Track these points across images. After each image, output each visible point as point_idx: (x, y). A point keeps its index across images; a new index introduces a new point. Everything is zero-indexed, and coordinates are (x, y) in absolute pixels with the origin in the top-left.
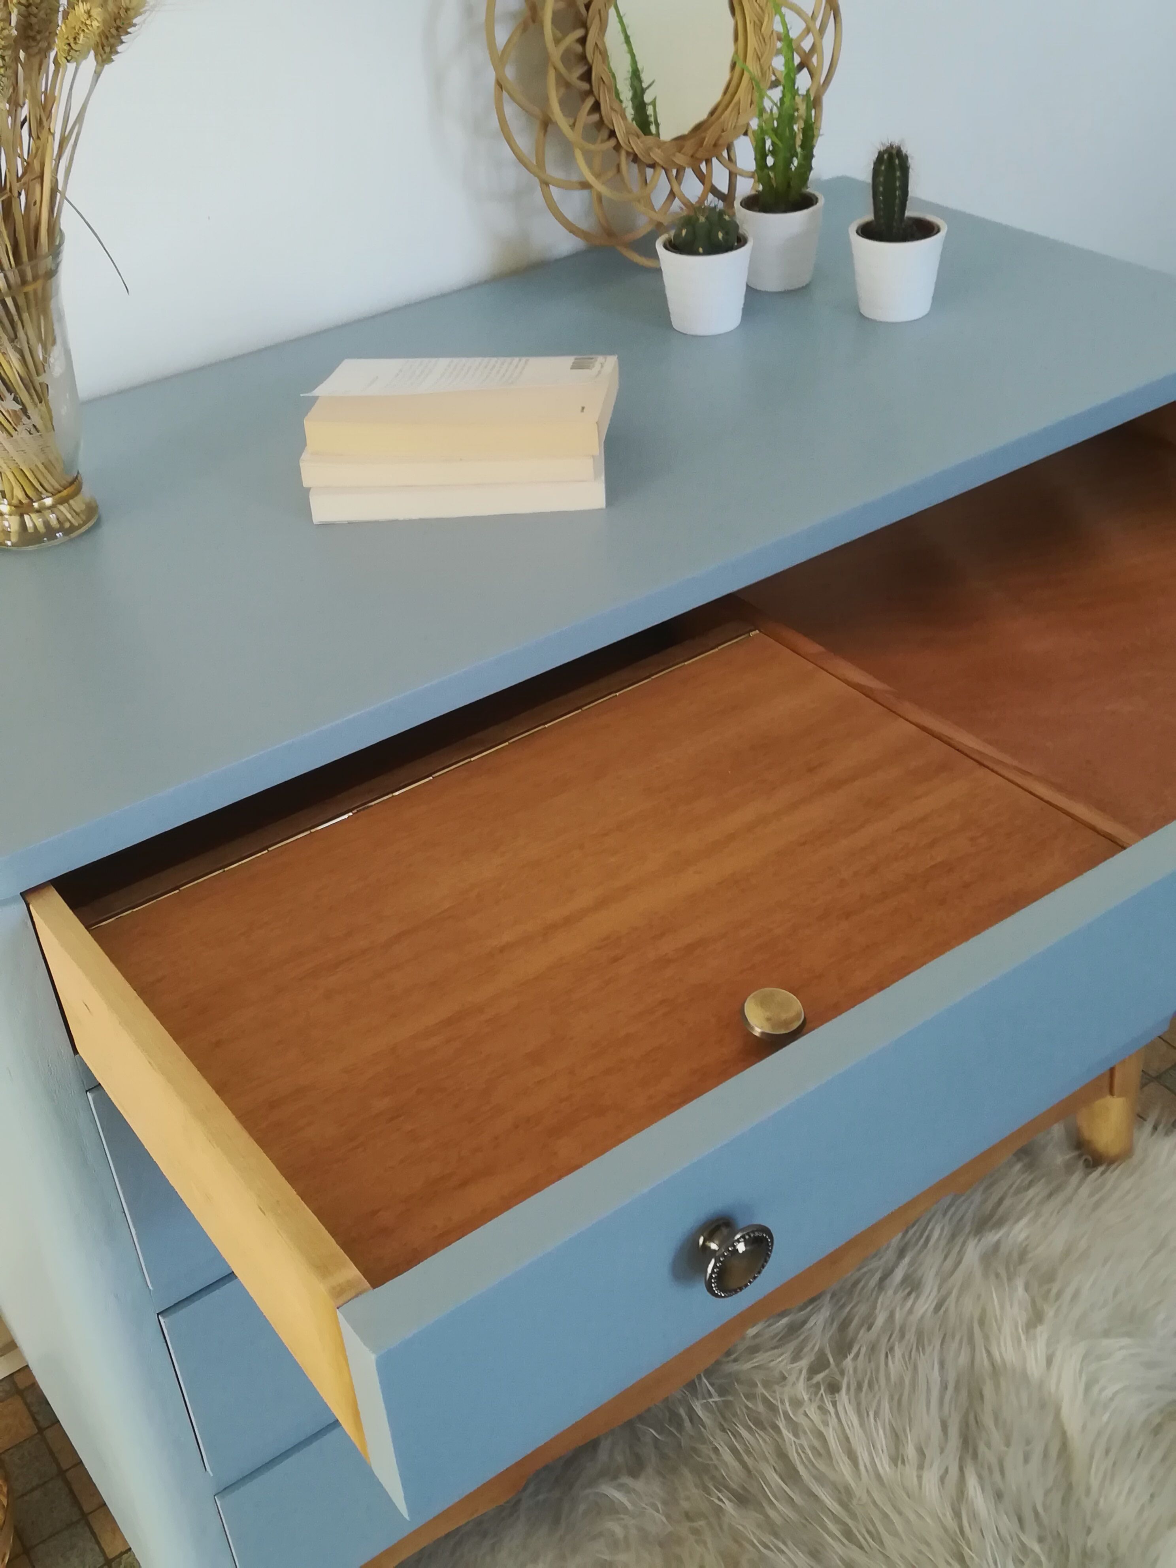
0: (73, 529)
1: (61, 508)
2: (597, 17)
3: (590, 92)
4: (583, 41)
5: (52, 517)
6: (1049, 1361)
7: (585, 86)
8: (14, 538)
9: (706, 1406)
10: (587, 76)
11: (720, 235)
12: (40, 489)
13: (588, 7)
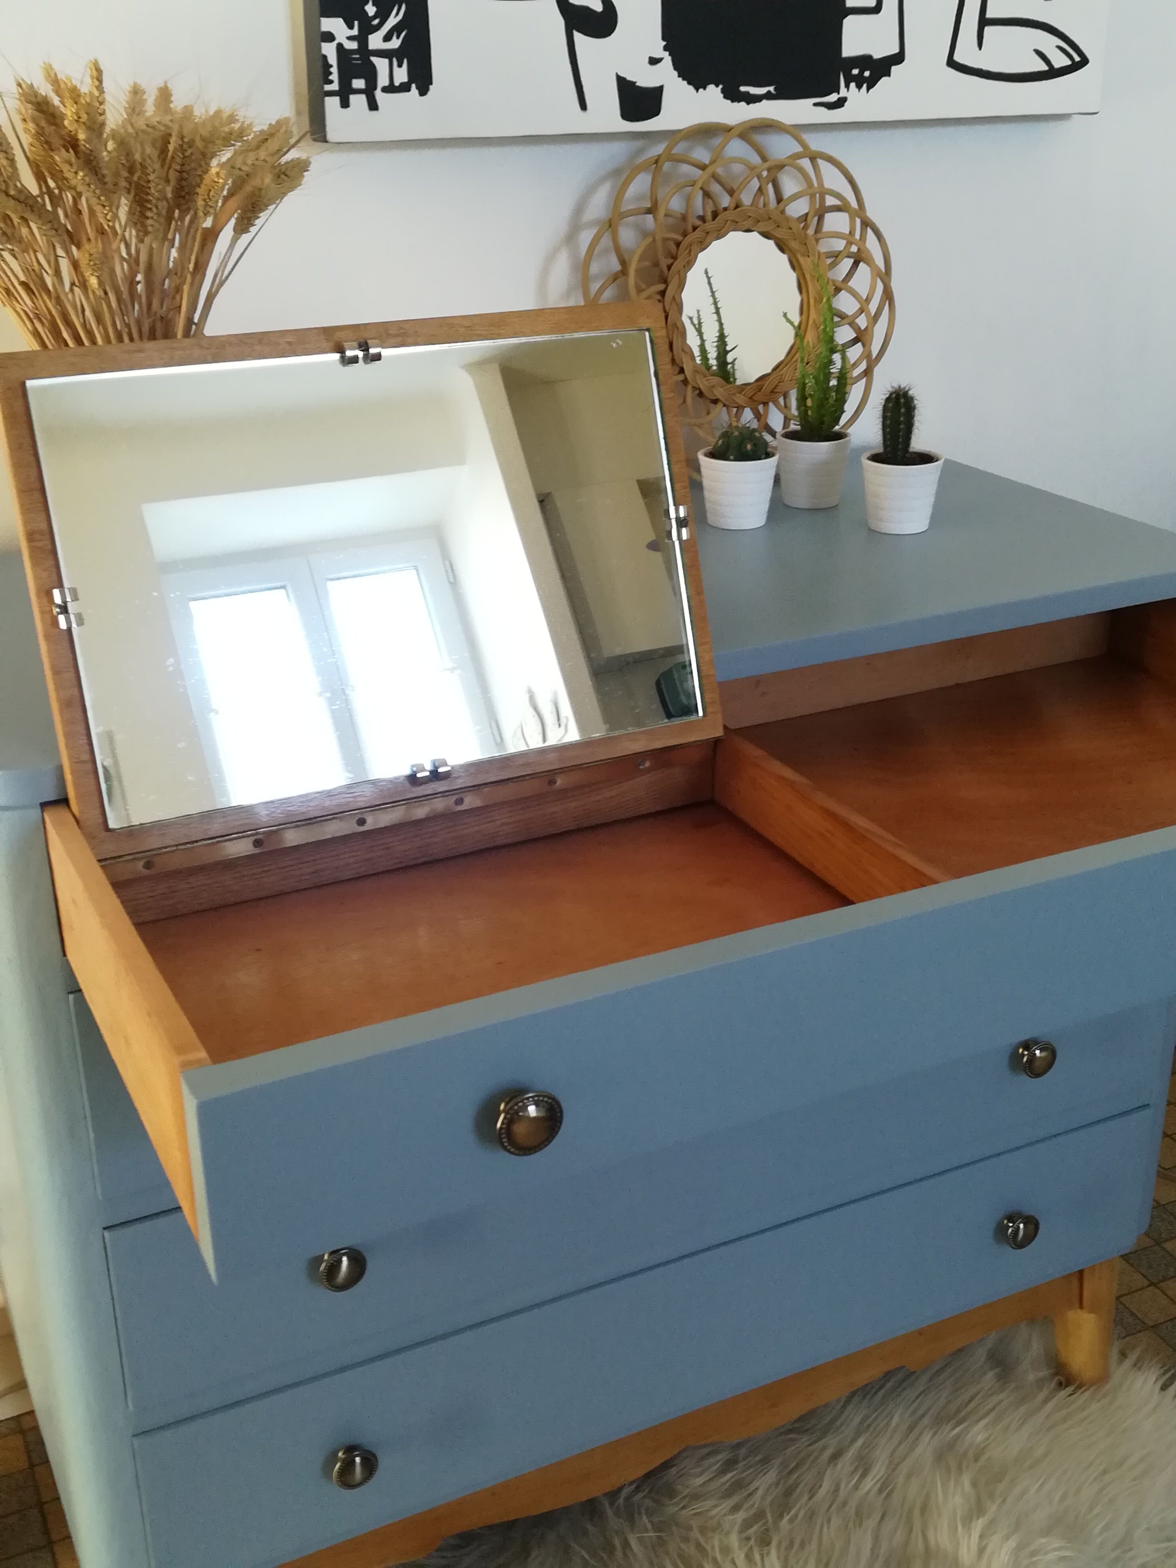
2: (678, 276)
4: (662, 293)
6: (981, 1551)
13: (669, 267)
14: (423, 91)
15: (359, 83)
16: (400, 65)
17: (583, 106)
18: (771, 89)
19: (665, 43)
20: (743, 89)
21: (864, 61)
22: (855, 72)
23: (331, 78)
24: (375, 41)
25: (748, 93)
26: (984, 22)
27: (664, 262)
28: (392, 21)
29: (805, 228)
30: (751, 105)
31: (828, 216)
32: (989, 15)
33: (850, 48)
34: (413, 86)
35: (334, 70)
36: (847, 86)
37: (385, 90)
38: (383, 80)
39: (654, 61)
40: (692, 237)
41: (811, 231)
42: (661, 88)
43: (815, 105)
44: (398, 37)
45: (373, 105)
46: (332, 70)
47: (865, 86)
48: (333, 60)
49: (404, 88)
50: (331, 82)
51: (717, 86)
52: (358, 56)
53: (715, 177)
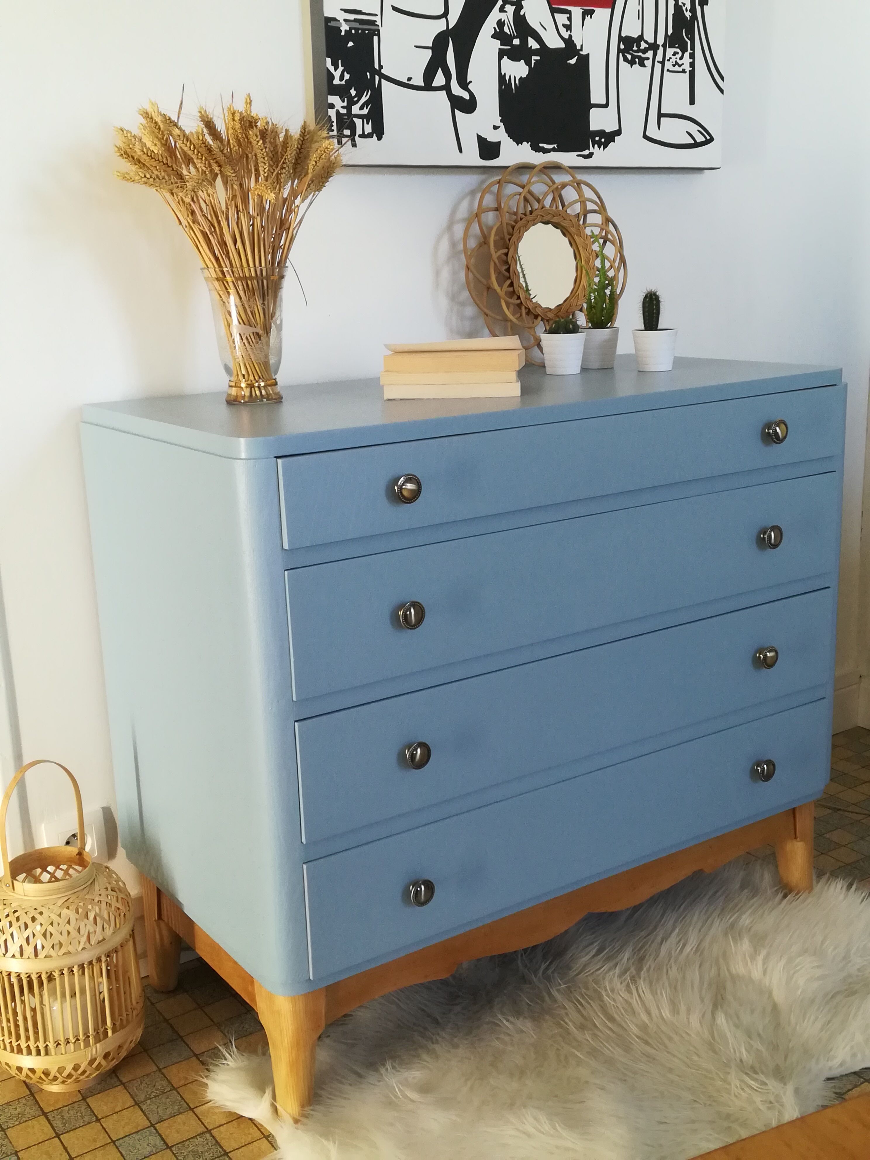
0: (272, 399)
1: (269, 388)
2: (513, 246)
3: (509, 278)
4: (506, 254)
5: (263, 392)
6: (765, 972)
7: (507, 274)
8: (246, 400)
9: (558, 990)
10: (508, 270)
11: (571, 326)
12: (261, 377)
13: (509, 240)
14: (380, 138)
15: (347, 132)
16: (368, 123)
17: (461, 151)
18: (555, 146)
19: (501, 118)
20: (541, 145)
21: (601, 133)
22: (597, 139)
23: (333, 128)
24: (355, 109)
25: (543, 147)
26: (660, 115)
27: (507, 237)
28: (364, 99)
29: (579, 220)
30: (545, 154)
31: (589, 216)
32: (663, 111)
33: (594, 126)
34: (375, 135)
35: (335, 124)
36: (593, 147)
37: (360, 136)
38: (359, 131)
39: (495, 128)
40: (520, 223)
41: (581, 222)
42: (500, 142)
43: (577, 156)
44: (367, 108)
45: (354, 145)
46: (333, 124)
47: (602, 146)
48: (334, 119)
49: (370, 136)
50: (333, 131)
51: (528, 143)
52: (346, 117)
53: (530, 192)
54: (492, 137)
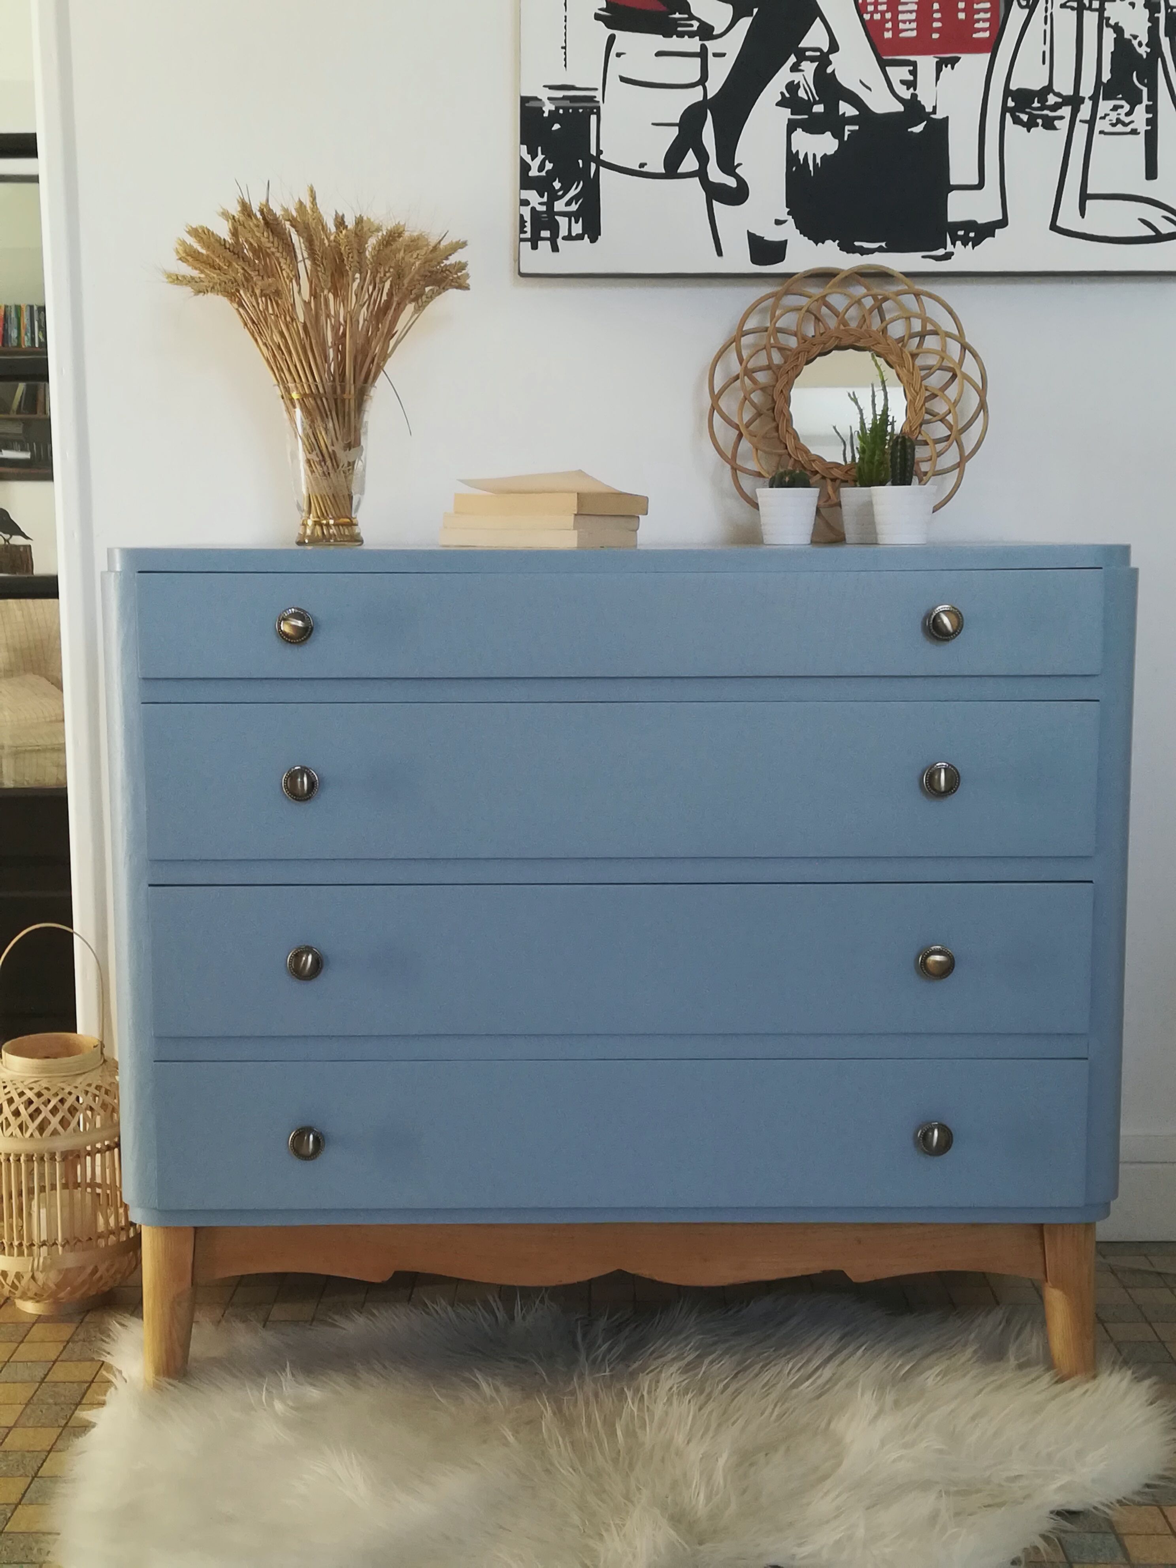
1: (342, 526)
14: (593, 240)
15: (545, 234)
16: (577, 222)
17: (720, 253)
18: (883, 244)
19: (788, 210)
20: (857, 244)
21: (970, 225)
22: (961, 233)
23: (525, 229)
24: (559, 206)
25: (862, 247)
26: (1084, 197)
28: (572, 192)
29: (902, 347)
30: (864, 256)
32: (1090, 191)
33: (954, 215)
34: (586, 236)
35: (528, 224)
36: (954, 244)
37: (564, 238)
38: (563, 231)
39: (778, 222)
41: (908, 348)
42: (786, 241)
43: (923, 257)
44: (576, 203)
45: (555, 248)
46: (526, 224)
47: (970, 244)
48: (527, 218)
49: (580, 237)
50: (526, 232)
51: (834, 241)
52: (545, 215)
54: (772, 234)
